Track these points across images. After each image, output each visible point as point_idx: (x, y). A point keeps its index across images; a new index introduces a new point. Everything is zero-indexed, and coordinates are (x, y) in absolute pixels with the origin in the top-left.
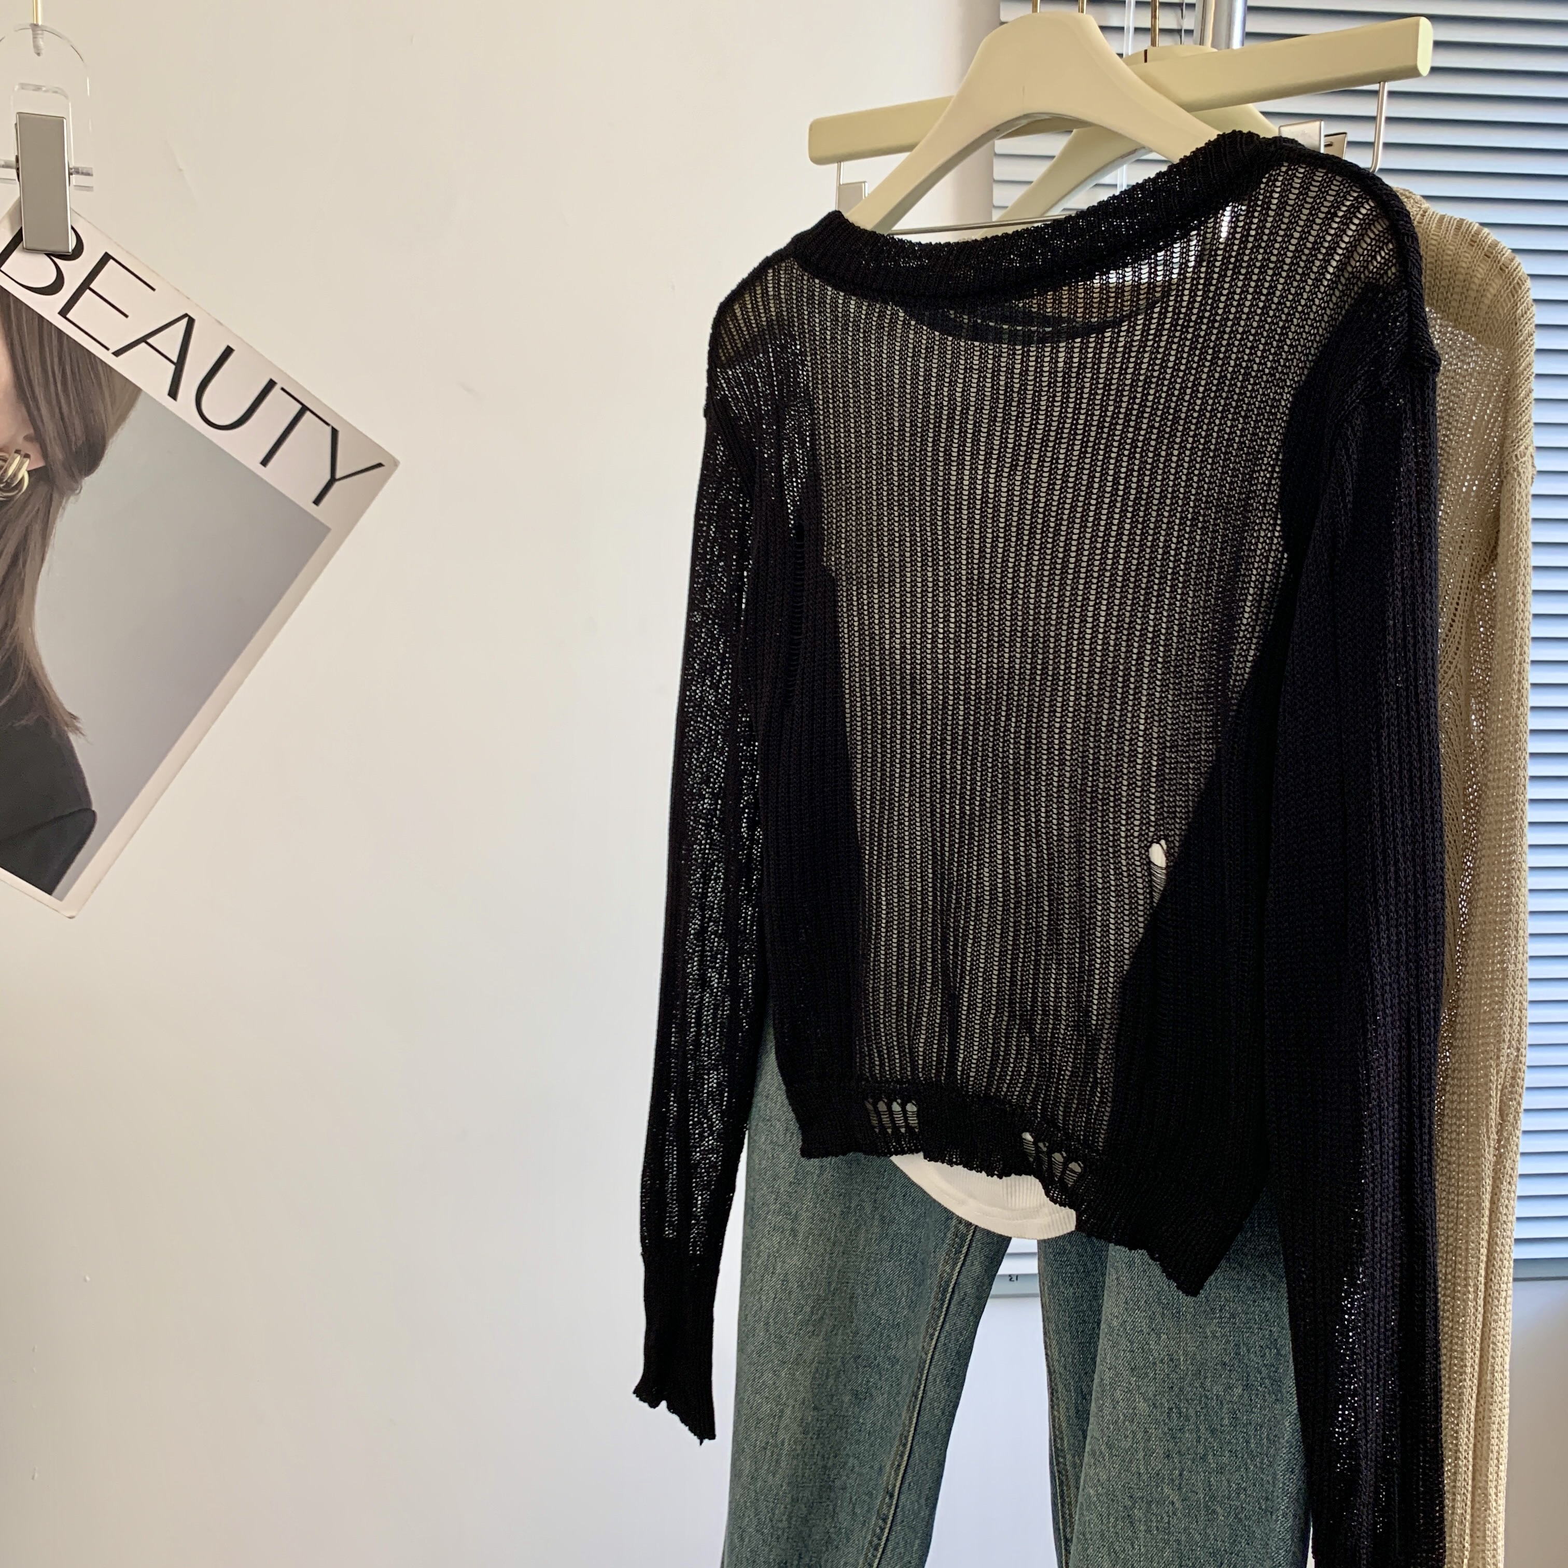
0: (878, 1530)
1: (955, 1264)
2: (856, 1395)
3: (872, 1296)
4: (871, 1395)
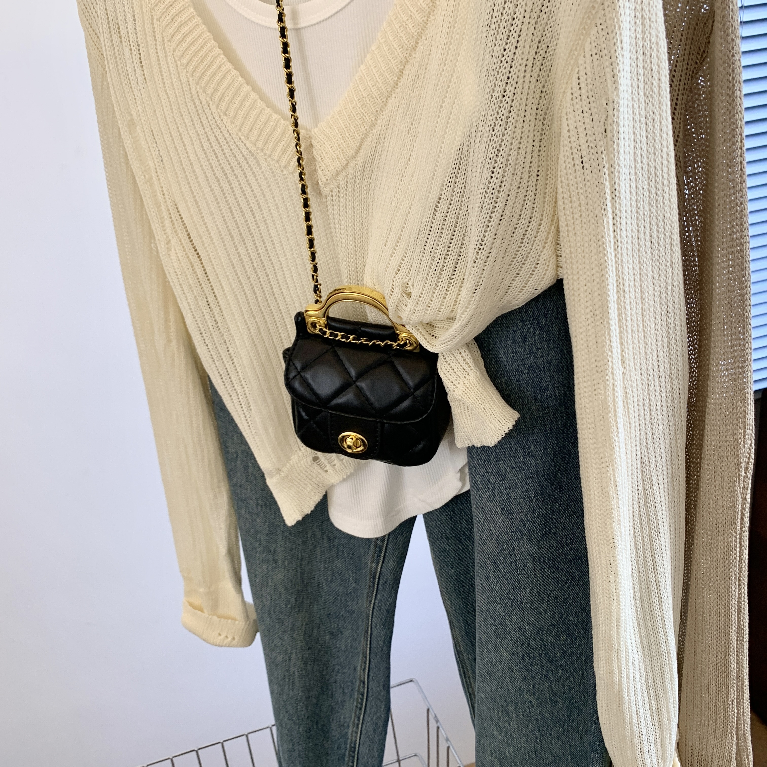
0: (360, 700)
1: (378, 563)
2: (332, 633)
3: (331, 581)
4: (341, 632)
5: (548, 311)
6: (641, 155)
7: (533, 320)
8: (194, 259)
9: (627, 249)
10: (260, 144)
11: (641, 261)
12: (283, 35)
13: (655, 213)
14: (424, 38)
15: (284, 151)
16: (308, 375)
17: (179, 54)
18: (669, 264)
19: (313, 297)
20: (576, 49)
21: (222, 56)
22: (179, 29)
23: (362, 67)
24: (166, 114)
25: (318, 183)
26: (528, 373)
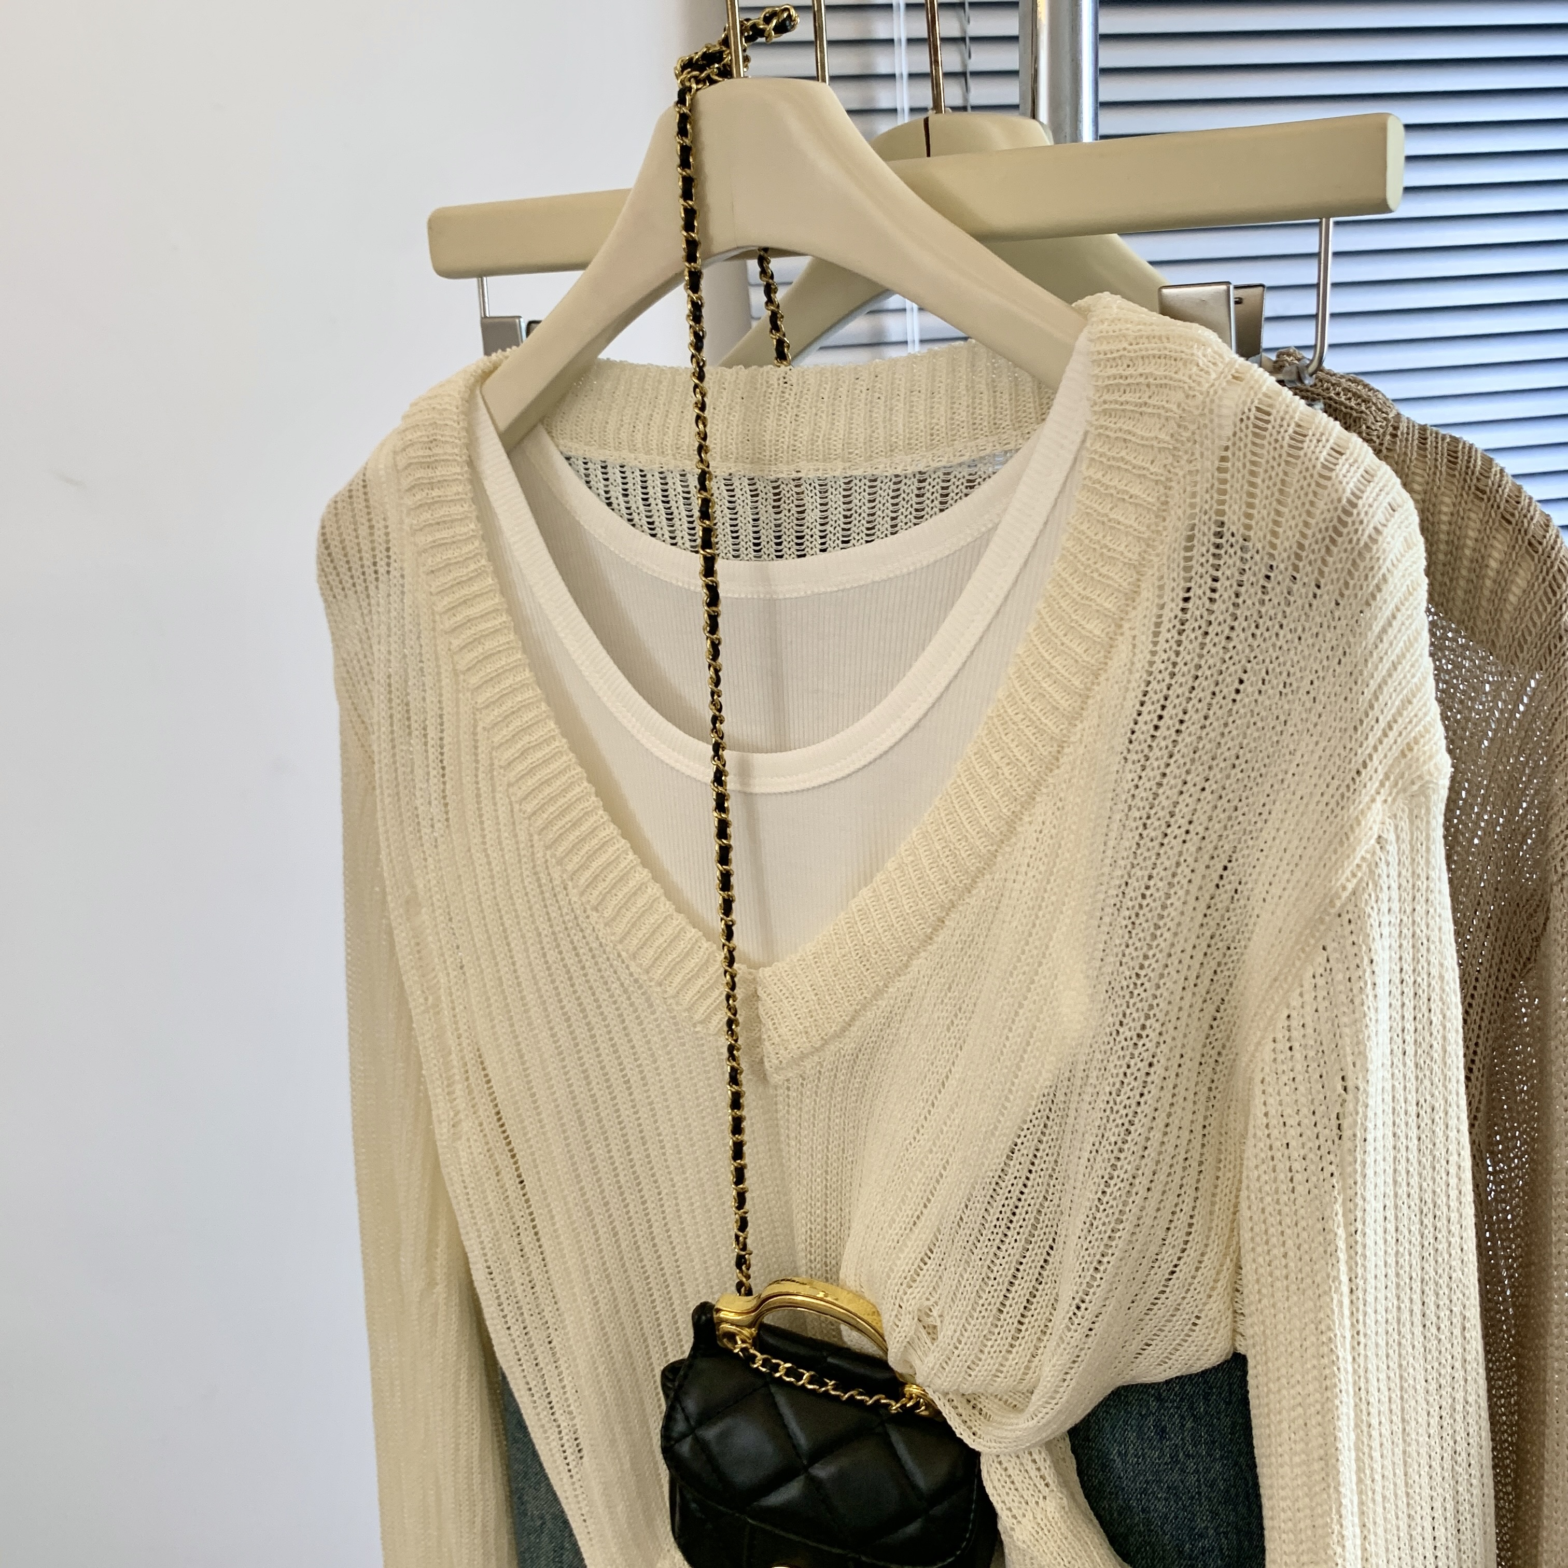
5: (1211, 1388)
6: (1408, 1172)
7: (1182, 1400)
8: (503, 1160)
9: (1377, 1345)
10: (658, 973)
11: (1404, 1363)
12: (720, 806)
13: (1432, 1273)
14: (988, 877)
15: (703, 995)
16: (710, 1433)
17: (520, 794)
18: (1458, 1365)
19: (735, 1276)
20: (1286, 978)
21: (601, 812)
22: (524, 753)
23: (865, 892)
24: (482, 892)
25: (762, 1062)
26: (1166, 1500)
